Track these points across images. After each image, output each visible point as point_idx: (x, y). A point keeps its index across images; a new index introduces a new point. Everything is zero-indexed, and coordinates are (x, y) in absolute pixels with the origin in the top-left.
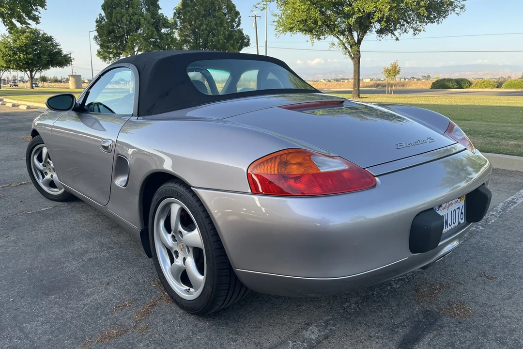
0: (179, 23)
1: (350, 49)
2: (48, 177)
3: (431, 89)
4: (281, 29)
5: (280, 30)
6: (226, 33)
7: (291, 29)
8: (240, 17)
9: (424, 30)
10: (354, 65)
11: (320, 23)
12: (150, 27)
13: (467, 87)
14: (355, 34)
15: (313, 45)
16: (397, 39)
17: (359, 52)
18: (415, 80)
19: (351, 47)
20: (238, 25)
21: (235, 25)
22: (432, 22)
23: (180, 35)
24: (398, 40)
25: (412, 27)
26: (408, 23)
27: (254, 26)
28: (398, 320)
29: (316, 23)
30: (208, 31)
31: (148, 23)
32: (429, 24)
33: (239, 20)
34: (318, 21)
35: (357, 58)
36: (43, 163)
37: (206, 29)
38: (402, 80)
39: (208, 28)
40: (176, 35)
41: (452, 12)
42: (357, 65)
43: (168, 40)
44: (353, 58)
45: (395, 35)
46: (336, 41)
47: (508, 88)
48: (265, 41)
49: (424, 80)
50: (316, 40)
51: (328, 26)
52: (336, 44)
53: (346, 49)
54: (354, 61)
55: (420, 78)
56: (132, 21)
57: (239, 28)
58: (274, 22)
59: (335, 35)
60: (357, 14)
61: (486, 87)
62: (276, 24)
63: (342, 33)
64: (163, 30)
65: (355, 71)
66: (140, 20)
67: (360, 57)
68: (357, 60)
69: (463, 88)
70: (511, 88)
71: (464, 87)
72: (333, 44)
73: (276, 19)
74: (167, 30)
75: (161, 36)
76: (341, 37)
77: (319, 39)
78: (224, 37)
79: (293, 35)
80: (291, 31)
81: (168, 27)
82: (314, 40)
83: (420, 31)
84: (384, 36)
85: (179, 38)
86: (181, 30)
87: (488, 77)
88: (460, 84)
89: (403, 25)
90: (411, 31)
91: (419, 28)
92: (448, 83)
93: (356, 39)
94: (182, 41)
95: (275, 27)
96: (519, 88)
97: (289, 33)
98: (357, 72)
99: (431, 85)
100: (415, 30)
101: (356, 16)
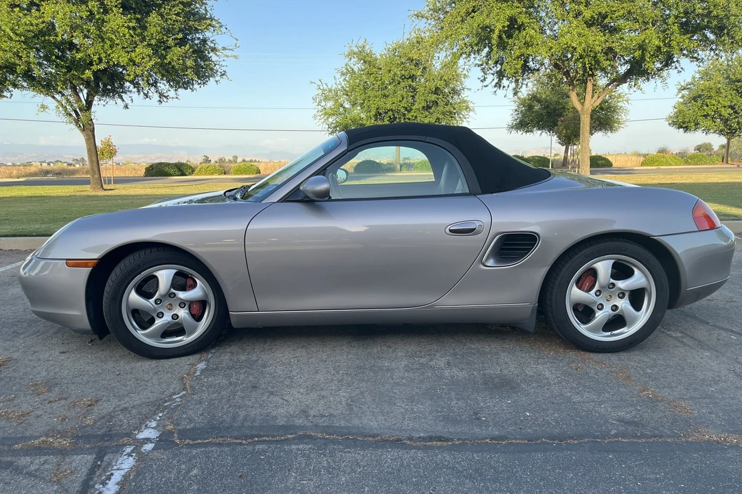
1: (75, 116)
2: (166, 319)
3: (145, 176)
10: (87, 140)
13: (190, 174)
16: (126, 107)
17: (91, 120)
19: (77, 113)
24: (128, 108)
35: (89, 130)
38: (44, 165)
42: (92, 140)
44: (83, 131)
45: (123, 101)
52: (53, 108)
53: (70, 115)
54: (87, 135)
59: (47, 93)
61: (212, 174)
65: (89, 150)
67: (94, 128)
68: (90, 133)
69: (186, 175)
70: (242, 174)
71: (187, 173)
72: (44, 107)
88: (181, 169)
92: (167, 169)
93: (83, 101)
96: (250, 173)
99: (144, 170)
100: (161, 95)
101: (95, 68)
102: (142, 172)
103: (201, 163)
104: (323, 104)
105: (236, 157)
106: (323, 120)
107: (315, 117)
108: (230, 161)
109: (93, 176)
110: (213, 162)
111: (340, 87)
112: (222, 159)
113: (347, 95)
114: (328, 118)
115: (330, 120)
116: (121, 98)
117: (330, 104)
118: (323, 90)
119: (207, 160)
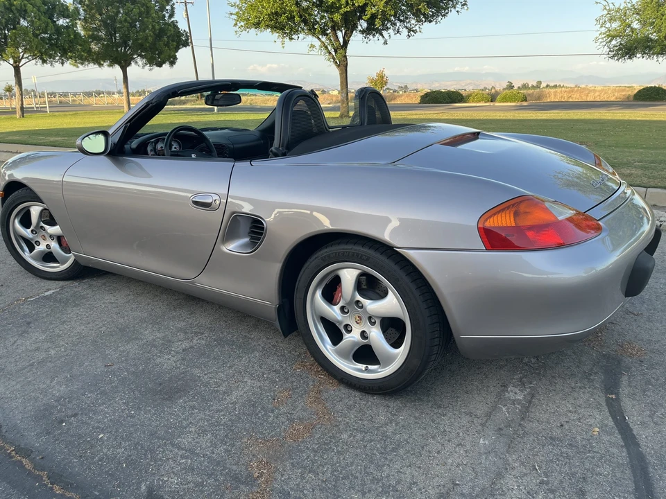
0: (82, 12)
1: (334, 53)
2: (41, 247)
3: (420, 103)
4: (242, 24)
5: (242, 26)
6: (157, 27)
7: (257, 25)
8: (174, 4)
9: (420, 31)
10: (341, 74)
11: (297, 19)
12: (42, 17)
13: (459, 102)
14: (340, 35)
15: (283, 47)
16: (386, 43)
17: (345, 56)
18: (391, 91)
19: (336, 51)
20: (172, 15)
21: (167, 15)
22: (430, 21)
23: (85, 28)
25: (407, 28)
26: (401, 21)
27: (185, 16)
28: (586, 368)
29: (291, 18)
30: (129, 23)
31: (39, 10)
32: (426, 24)
33: (173, 8)
34: (294, 17)
35: (343, 66)
36: (32, 228)
37: (126, 20)
39: (128, 19)
40: (79, 28)
41: (453, 9)
42: (344, 74)
43: (70, 35)
44: (338, 66)
45: (383, 37)
46: (317, 43)
47: (503, 102)
48: (209, 39)
49: (401, 92)
50: (287, 39)
51: (305, 22)
52: (318, 47)
53: (330, 53)
54: (340, 70)
55: (396, 89)
56: (13, 8)
57: (173, 19)
58: (231, 14)
59: (314, 34)
60: (345, 7)
61: (479, 101)
62: (235, 17)
63: (324, 33)
64: (62, 22)
65: (341, 83)
66: (25, 5)
67: (347, 64)
68: (343, 68)
69: (456, 102)
70: (506, 101)
72: (312, 46)
73: (235, 10)
74: (68, 20)
75: (58, 30)
76: (324, 39)
77: (291, 39)
78: (153, 32)
79: (259, 33)
80: (256, 28)
81: (68, 17)
82: (285, 39)
83: (415, 32)
84: (371, 37)
85: (82, 33)
86: (85, 20)
87: (471, 88)
88: (452, 98)
89: (395, 24)
90: (405, 32)
91: (414, 29)
92: (438, 97)
93: (341, 40)
94: (90, 37)
95: (234, 22)
96: (514, 101)
97: (253, 31)
98: (345, 83)
99: (419, 98)
100: (410, 30)
101: (343, 10)
102: (417, 100)
103: (504, 89)
104: (608, 25)
105: (540, 83)
106: (605, 43)
107: (596, 39)
108: (533, 86)
109: (342, 105)
110: (516, 88)
111: (629, 5)
112: (525, 85)
113: (638, 14)
114: (611, 41)
115: (614, 42)
116: (382, 35)
117: (616, 25)
118: (609, 10)
119: (511, 86)
